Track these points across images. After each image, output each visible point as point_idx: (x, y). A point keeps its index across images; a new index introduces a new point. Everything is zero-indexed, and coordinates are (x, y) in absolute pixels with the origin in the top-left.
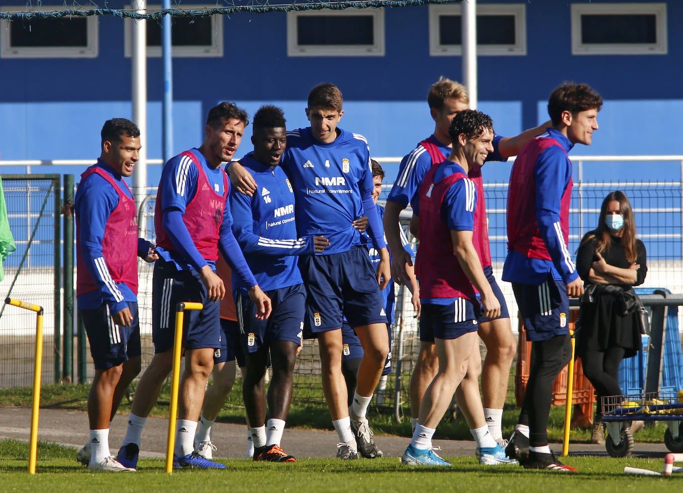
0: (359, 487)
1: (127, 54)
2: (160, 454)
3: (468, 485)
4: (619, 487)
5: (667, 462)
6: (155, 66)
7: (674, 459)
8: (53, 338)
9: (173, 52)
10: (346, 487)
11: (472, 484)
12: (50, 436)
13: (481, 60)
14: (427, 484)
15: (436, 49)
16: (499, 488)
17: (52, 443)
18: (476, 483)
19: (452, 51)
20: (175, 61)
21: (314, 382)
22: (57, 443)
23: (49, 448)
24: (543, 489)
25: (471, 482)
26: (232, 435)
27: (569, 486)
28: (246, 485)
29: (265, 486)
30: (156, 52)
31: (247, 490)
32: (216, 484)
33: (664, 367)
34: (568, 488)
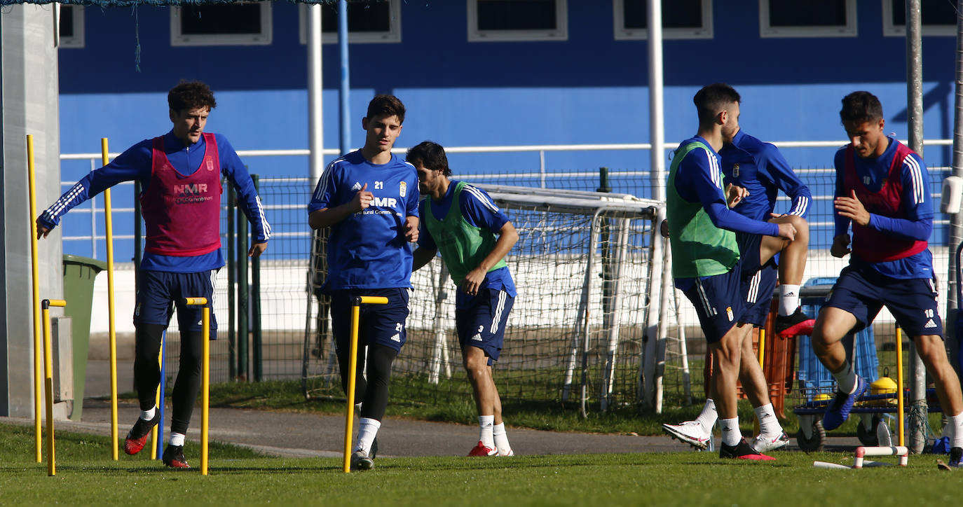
0: (542, 485)
1: (303, 41)
2: (338, 453)
3: (654, 482)
4: (810, 483)
5: (857, 456)
6: (331, 53)
7: (864, 453)
8: (227, 335)
9: (349, 39)
10: (530, 485)
11: (659, 481)
12: (225, 436)
13: (666, 44)
14: (613, 482)
15: (620, 33)
16: (686, 484)
17: (226, 443)
18: (663, 480)
19: (637, 35)
20: (351, 47)
21: (498, 377)
22: (232, 443)
23: (223, 449)
24: (731, 484)
25: (658, 479)
26: (414, 433)
27: (758, 482)
28: (426, 484)
29: (445, 485)
30: (332, 39)
31: (427, 490)
32: (396, 484)
33: (856, 357)
34: (758, 484)
